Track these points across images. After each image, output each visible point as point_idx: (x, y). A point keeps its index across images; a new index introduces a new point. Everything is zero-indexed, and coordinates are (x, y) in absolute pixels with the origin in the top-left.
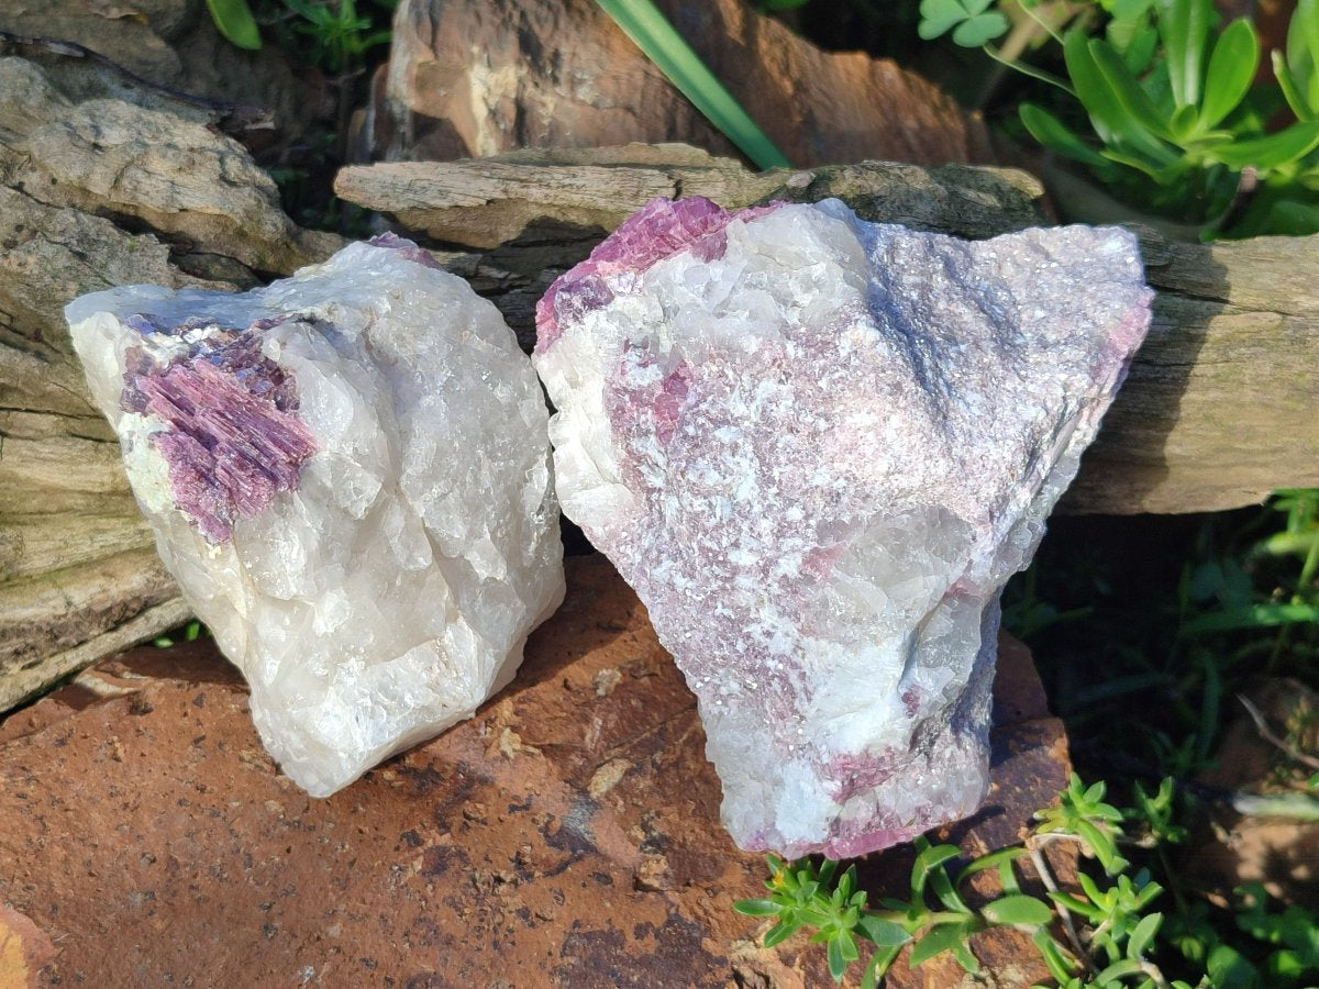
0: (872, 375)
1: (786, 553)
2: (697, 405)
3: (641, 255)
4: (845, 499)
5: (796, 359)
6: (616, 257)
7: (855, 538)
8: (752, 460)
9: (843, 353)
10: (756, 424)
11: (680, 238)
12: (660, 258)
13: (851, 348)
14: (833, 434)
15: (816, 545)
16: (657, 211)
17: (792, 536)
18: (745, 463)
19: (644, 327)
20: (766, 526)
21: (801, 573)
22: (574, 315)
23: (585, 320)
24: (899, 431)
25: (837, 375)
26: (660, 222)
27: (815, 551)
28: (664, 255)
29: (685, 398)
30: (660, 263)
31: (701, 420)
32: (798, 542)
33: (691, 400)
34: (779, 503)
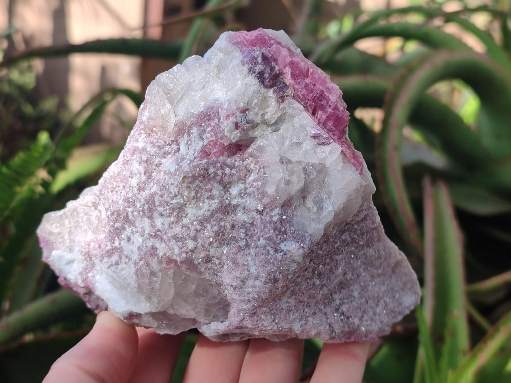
0: (275, 268)
1: (168, 245)
2: (227, 166)
3: (301, 96)
4: (210, 265)
5: (271, 217)
6: (295, 79)
7: (193, 275)
8: (209, 210)
9: (282, 246)
10: (230, 204)
11: (319, 117)
12: (304, 107)
13: (287, 250)
14: (239, 251)
15: (179, 261)
16: (330, 96)
17: (179, 246)
18: (206, 206)
19: (260, 115)
20: (178, 230)
21: (162, 257)
22: (251, 68)
23: (250, 77)
24: (254, 286)
25: (269, 248)
26: (325, 101)
27: (176, 261)
28: (306, 108)
29: (229, 157)
30: (302, 107)
31: (220, 172)
32: (177, 251)
33: (229, 161)
34: (192, 233)
